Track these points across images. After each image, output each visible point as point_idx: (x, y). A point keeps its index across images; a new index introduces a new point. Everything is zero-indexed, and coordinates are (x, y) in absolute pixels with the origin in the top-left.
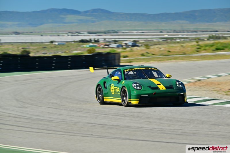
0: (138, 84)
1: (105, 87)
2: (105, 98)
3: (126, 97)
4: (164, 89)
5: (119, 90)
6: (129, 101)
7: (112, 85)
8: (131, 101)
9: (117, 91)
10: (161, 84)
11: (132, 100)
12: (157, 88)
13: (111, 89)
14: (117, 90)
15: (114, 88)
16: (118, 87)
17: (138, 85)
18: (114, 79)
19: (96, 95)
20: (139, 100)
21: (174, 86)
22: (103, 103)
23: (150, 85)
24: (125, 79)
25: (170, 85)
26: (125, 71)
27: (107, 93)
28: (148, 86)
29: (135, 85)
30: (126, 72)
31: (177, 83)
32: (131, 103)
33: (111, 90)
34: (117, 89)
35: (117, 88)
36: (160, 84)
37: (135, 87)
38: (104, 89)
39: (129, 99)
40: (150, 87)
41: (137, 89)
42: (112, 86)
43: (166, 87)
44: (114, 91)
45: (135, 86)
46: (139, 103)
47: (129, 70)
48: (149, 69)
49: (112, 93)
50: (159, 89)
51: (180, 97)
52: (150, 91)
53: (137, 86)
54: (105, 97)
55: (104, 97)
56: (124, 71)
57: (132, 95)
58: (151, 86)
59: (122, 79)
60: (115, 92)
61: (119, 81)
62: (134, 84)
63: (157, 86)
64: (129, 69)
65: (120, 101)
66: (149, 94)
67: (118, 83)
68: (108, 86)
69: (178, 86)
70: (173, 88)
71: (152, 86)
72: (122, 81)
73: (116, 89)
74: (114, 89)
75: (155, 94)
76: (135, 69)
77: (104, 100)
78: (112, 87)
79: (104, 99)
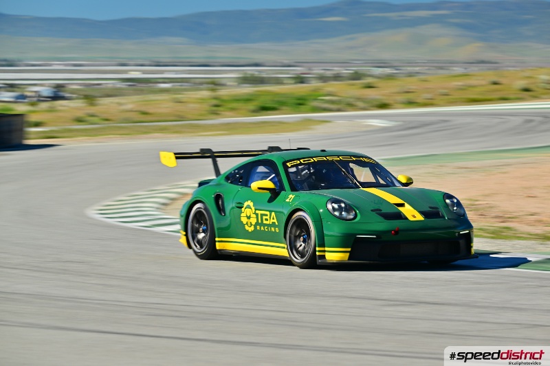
0: (344, 203)
1: (221, 209)
2: (219, 241)
3: (304, 241)
4: (420, 217)
5: (275, 221)
6: (317, 253)
7: (250, 203)
8: (324, 251)
9: (265, 222)
10: (406, 204)
11: (327, 249)
12: (400, 216)
13: (242, 215)
14: (267, 220)
15: (257, 215)
16: (271, 212)
17: (343, 205)
18: (259, 188)
19: (186, 230)
20: (349, 249)
21: (443, 211)
22: (213, 254)
23: (376, 207)
24: (294, 189)
25: (430, 208)
26: (288, 164)
27: (228, 228)
28: (372, 210)
29: (336, 206)
30: (292, 166)
31: (448, 201)
32: (323, 257)
33: (244, 220)
34: (268, 217)
35: (267, 215)
36: (402, 205)
37: (337, 213)
38: (218, 214)
39: (319, 246)
40: (377, 211)
41: (341, 218)
42: (248, 207)
43: (422, 213)
44: (253, 221)
45: (334, 209)
46: (350, 258)
47: (299, 162)
48: (354, 159)
49: (247, 228)
50: (406, 218)
51: (462, 242)
52: (382, 225)
53: (340, 209)
54: (219, 237)
55: (217, 239)
56: (284, 164)
57: (328, 236)
58: (380, 210)
59: (282, 188)
60: (257, 223)
61: (275, 194)
62: (333, 203)
63: (396, 211)
64: (299, 159)
65: (283, 252)
66: (379, 234)
67: (271, 200)
68: (229, 205)
69: (450, 208)
70: (443, 217)
71: (385, 210)
72: (283, 193)
73: (264, 217)
74: (254, 216)
75: (397, 232)
76: (315, 159)
77: (218, 248)
78: (246, 212)
79: (217, 244)
